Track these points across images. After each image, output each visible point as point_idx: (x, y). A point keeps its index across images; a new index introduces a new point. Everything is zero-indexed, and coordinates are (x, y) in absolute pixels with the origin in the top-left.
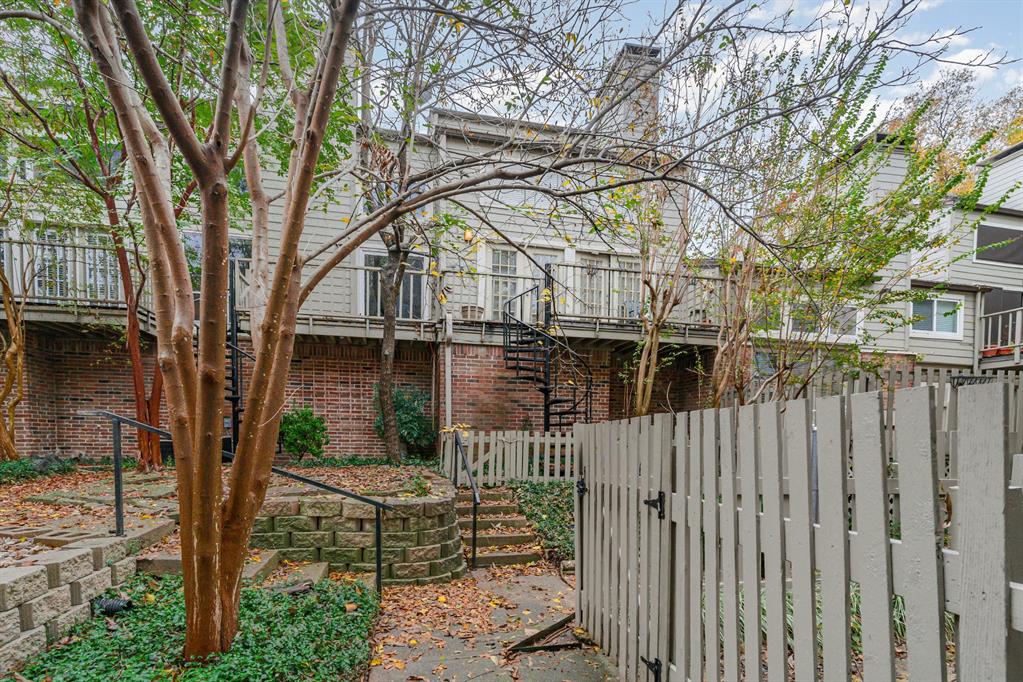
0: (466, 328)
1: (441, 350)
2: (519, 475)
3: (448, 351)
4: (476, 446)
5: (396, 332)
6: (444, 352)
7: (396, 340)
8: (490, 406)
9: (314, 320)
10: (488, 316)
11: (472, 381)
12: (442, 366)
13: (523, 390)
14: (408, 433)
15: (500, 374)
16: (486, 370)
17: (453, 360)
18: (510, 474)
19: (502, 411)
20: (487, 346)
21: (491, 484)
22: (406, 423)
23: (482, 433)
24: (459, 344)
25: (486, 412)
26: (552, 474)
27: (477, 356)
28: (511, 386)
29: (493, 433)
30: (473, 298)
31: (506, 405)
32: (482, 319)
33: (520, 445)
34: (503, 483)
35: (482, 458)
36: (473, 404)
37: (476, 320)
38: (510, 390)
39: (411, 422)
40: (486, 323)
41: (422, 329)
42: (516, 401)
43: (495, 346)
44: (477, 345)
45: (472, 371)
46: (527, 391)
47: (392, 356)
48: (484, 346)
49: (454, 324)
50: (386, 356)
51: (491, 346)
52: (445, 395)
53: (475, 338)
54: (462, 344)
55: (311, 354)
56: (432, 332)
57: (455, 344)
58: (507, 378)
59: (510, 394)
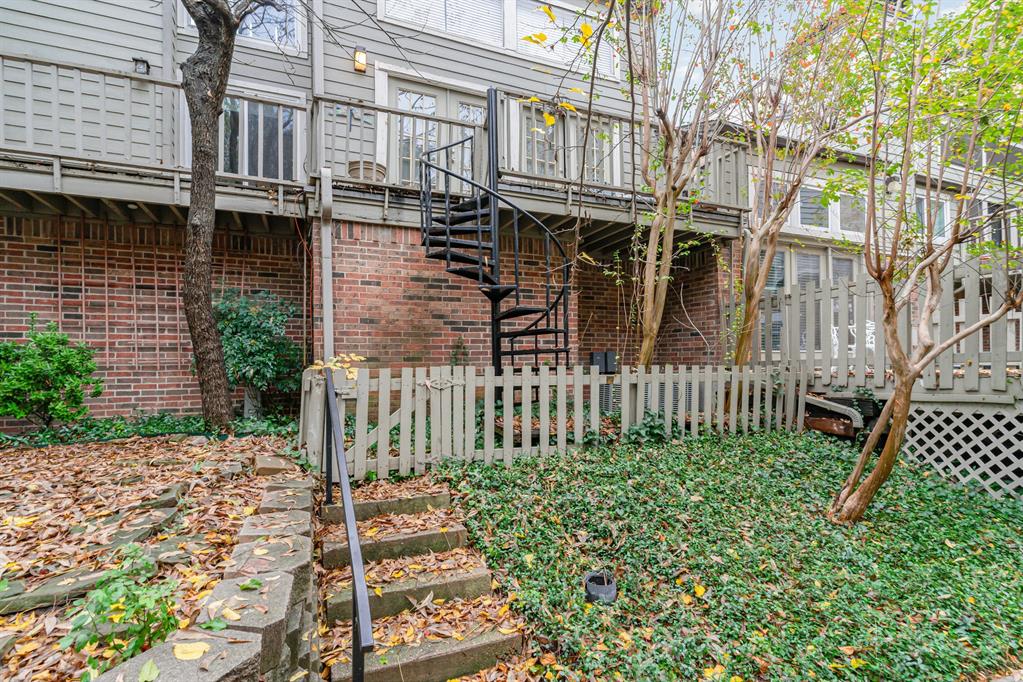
0: (357, 195)
1: (315, 231)
2: (458, 449)
3: (327, 232)
4: (374, 397)
5: (218, 198)
6: (319, 233)
7: (217, 211)
8: (401, 323)
9: (63, 167)
10: (394, 179)
11: (369, 283)
12: (316, 258)
13: (451, 300)
14: (257, 372)
15: (415, 273)
16: (393, 266)
17: (333, 249)
18: (441, 451)
19: (419, 333)
20: (394, 227)
21: (404, 472)
22: (252, 354)
23: (385, 373)
24: (345, 222)
25: (393, 334)
26: (518, 444)
27: (376, 243)
28: (432, 292)
29: (407, 372)
30: (367, 148)
31: (426, 322)
32: (384, 182)
33: (458, 391)
34: (428, 467)
35: (386, 421)
36: (372, 321)
37: (374, 182)
38: (431, 299)
39: (261, 352)
40: (391, 190)
41: (281, 197)
42: (441, 317)
43: (406, 228)
44: (376, 225)
45: (369, 268)
46: (459, 300)
47: (209, 229)
48: (388, 226)
49: (334, 187)
50: (195, 227)
51: (400, 227)
52: (321, 306)
53: (374, 214)
54: (351, 223)
55: (78, 236)
56: (298, 202)
57: (338, 221)
58: (427, 280)
59: (433, 304)
